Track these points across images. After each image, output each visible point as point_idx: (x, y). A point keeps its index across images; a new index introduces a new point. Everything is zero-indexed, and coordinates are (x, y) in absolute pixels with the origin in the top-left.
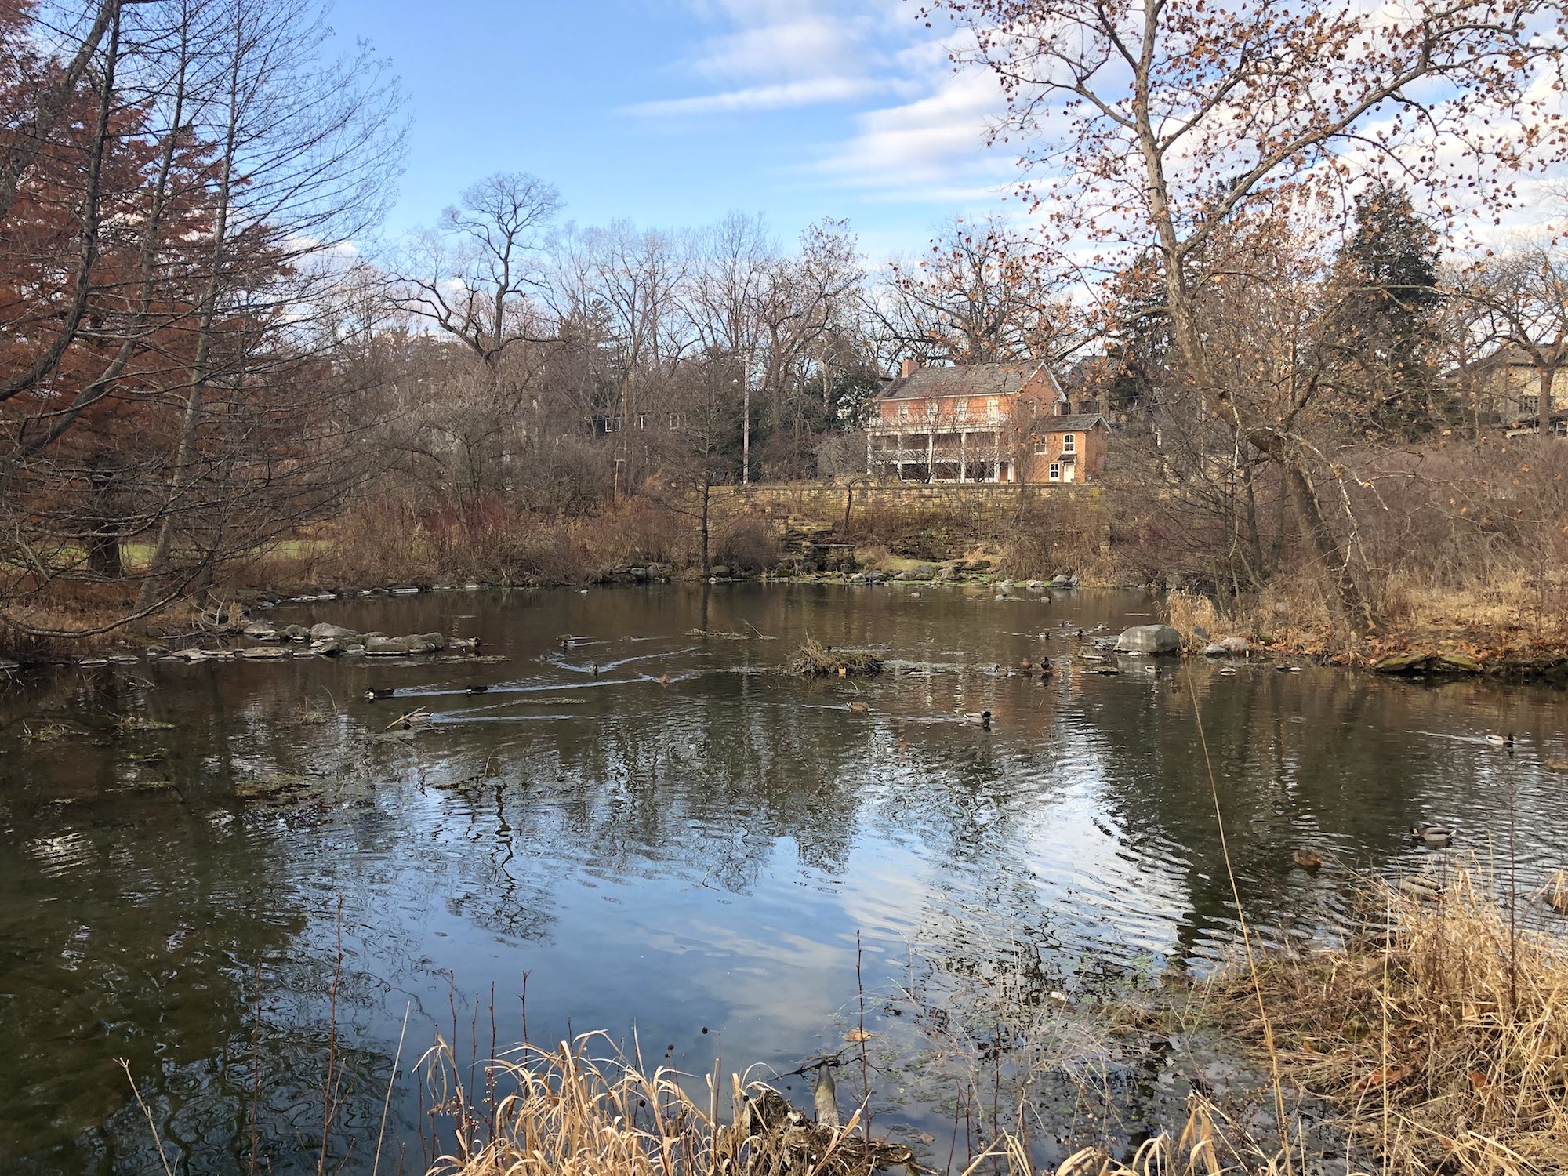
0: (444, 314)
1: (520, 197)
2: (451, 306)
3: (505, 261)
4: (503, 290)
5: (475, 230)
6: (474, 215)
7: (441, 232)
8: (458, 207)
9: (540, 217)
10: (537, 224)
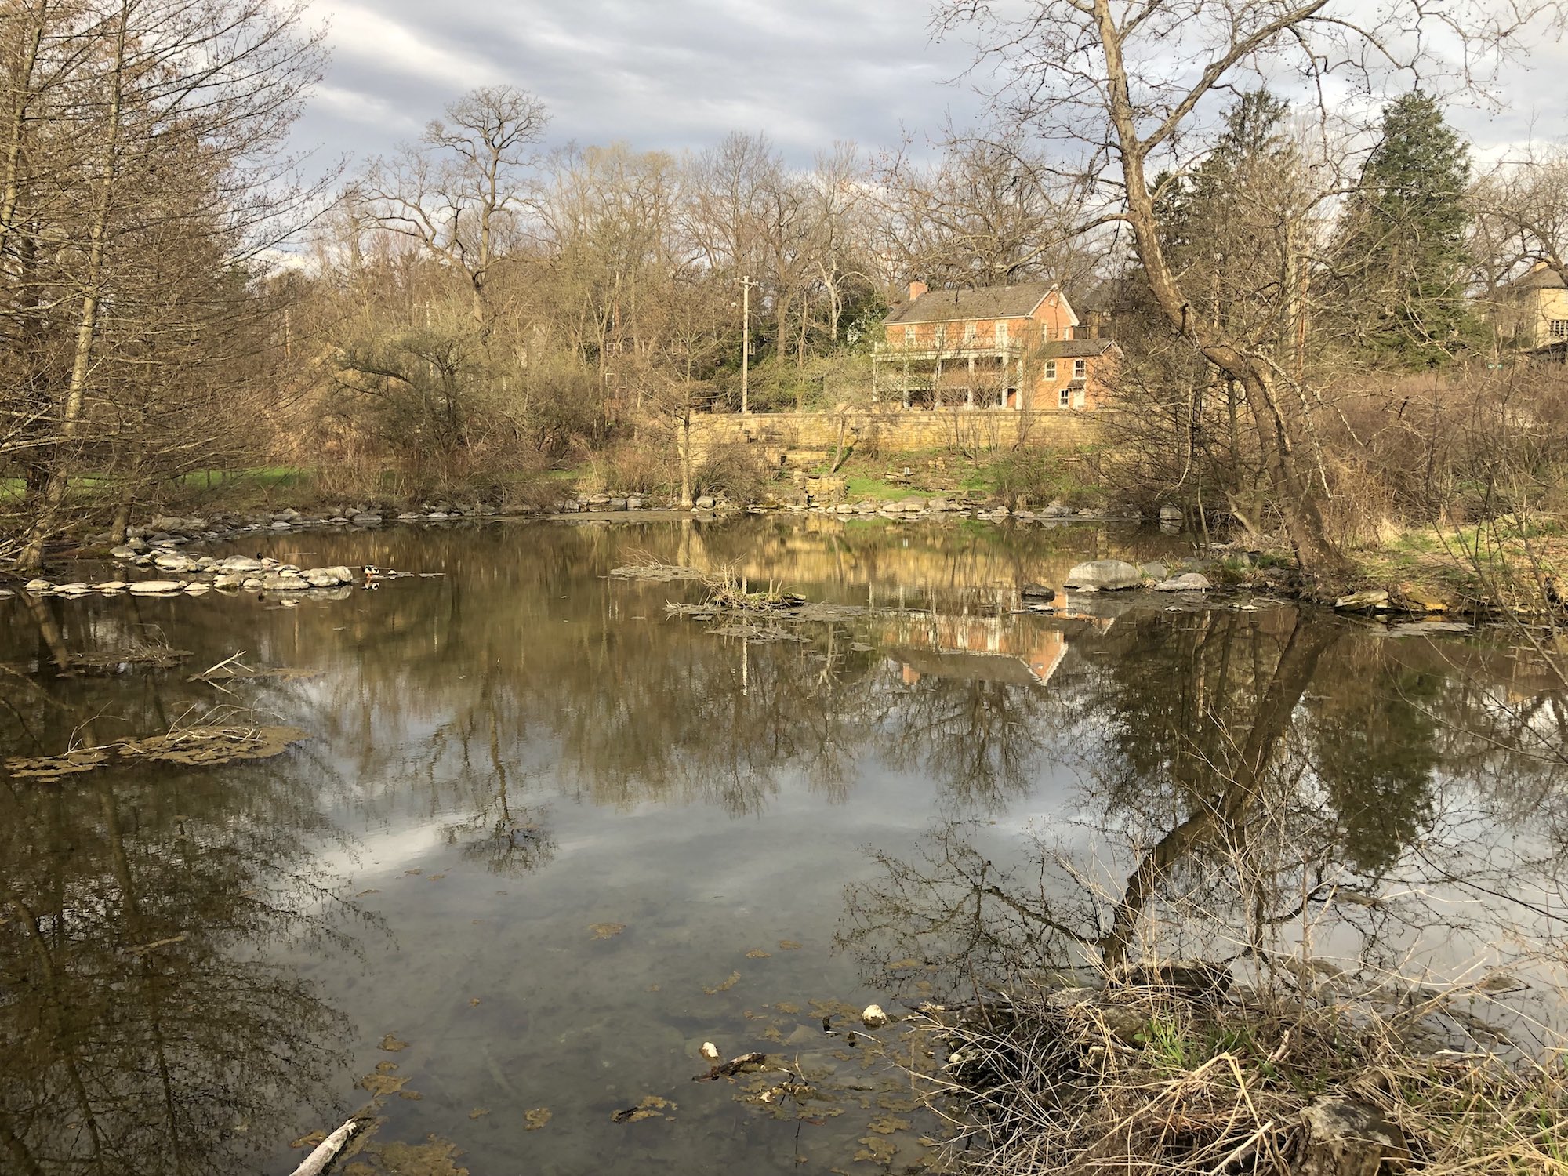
0: (429, 234)
1: (506, 110)
2: (438, 227)
3: (492, 178)
4: (491, 208)
5: (459, 145)
6: (458, 129)
7: (425, 146)
8: (444, 121)
9: (528, 131)
10: (524, 139)
